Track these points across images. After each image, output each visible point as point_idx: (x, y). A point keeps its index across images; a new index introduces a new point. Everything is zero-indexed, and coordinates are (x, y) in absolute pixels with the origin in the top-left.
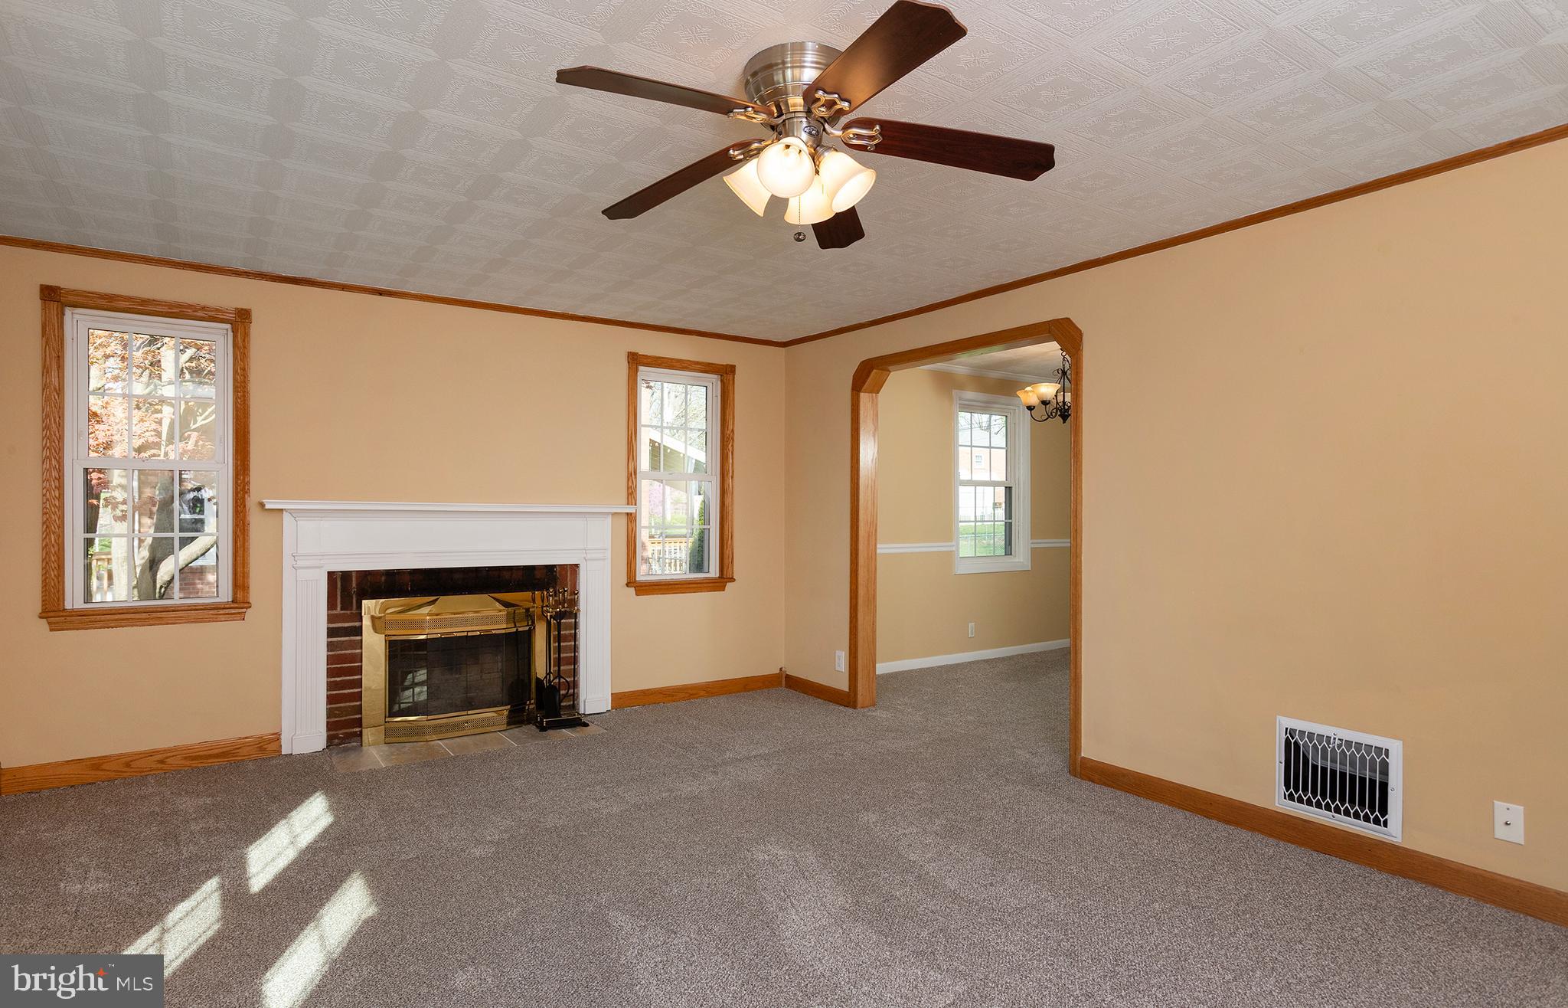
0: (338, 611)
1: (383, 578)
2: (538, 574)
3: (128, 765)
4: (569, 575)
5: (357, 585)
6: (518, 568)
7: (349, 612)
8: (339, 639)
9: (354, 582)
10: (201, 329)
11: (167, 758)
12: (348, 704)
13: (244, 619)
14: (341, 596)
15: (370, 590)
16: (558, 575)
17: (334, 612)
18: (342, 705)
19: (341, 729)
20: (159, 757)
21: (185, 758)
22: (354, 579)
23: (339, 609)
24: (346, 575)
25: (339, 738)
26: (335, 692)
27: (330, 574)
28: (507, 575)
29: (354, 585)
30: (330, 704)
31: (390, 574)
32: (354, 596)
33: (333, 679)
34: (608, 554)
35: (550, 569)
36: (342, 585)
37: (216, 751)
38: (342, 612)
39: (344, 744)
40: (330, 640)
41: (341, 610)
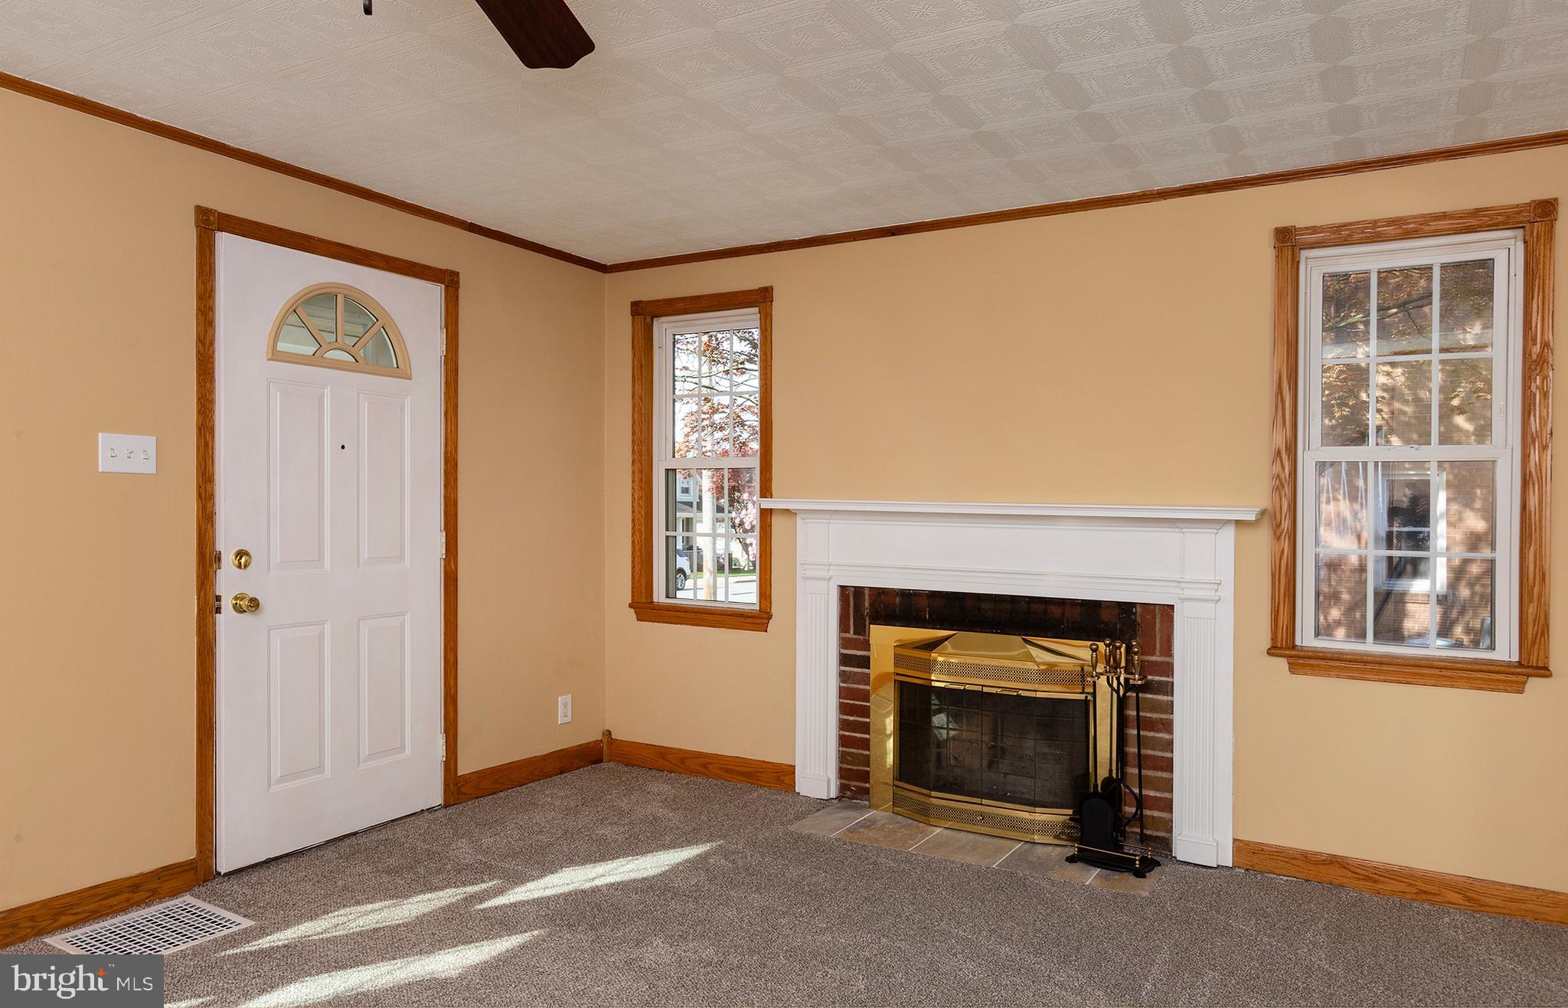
0: (851, 635)
1: (898, 599)
2: (1105, 615)
3: (682, 760)
4: (1158, 620)
5: (870, 605)
6: (1073, 603)
7: (862, 638)
8: (853, 669)
9: (867, 601)
10: (735, 319)
11: (709, 763)
12: (860, 751)
13: (766, 631)
14: (854, 617)
15: (883, 613)
16: (1138, 619)
17: (847, 635)
18: (852, 750)
19: (853, 780)
20: (702, 761)
21: (721, 769)
22: (866, 597)
23: (852, 632)
24: (858, 591)
25: (851, 790)
26: (847, 733)
27: (843, 589)
28: (1056, 611)
29: (867, 604)
30: (843, 746)
31: (907, 595)
32: (867, 619)
33: (845, 717)
34: (1228, 592)
35: (1126, 608)
36: (854, 604)
37: (745, 769)
38: (856, 636)
39: (857, 799)
40: (843, 668)
41: (855, 634)
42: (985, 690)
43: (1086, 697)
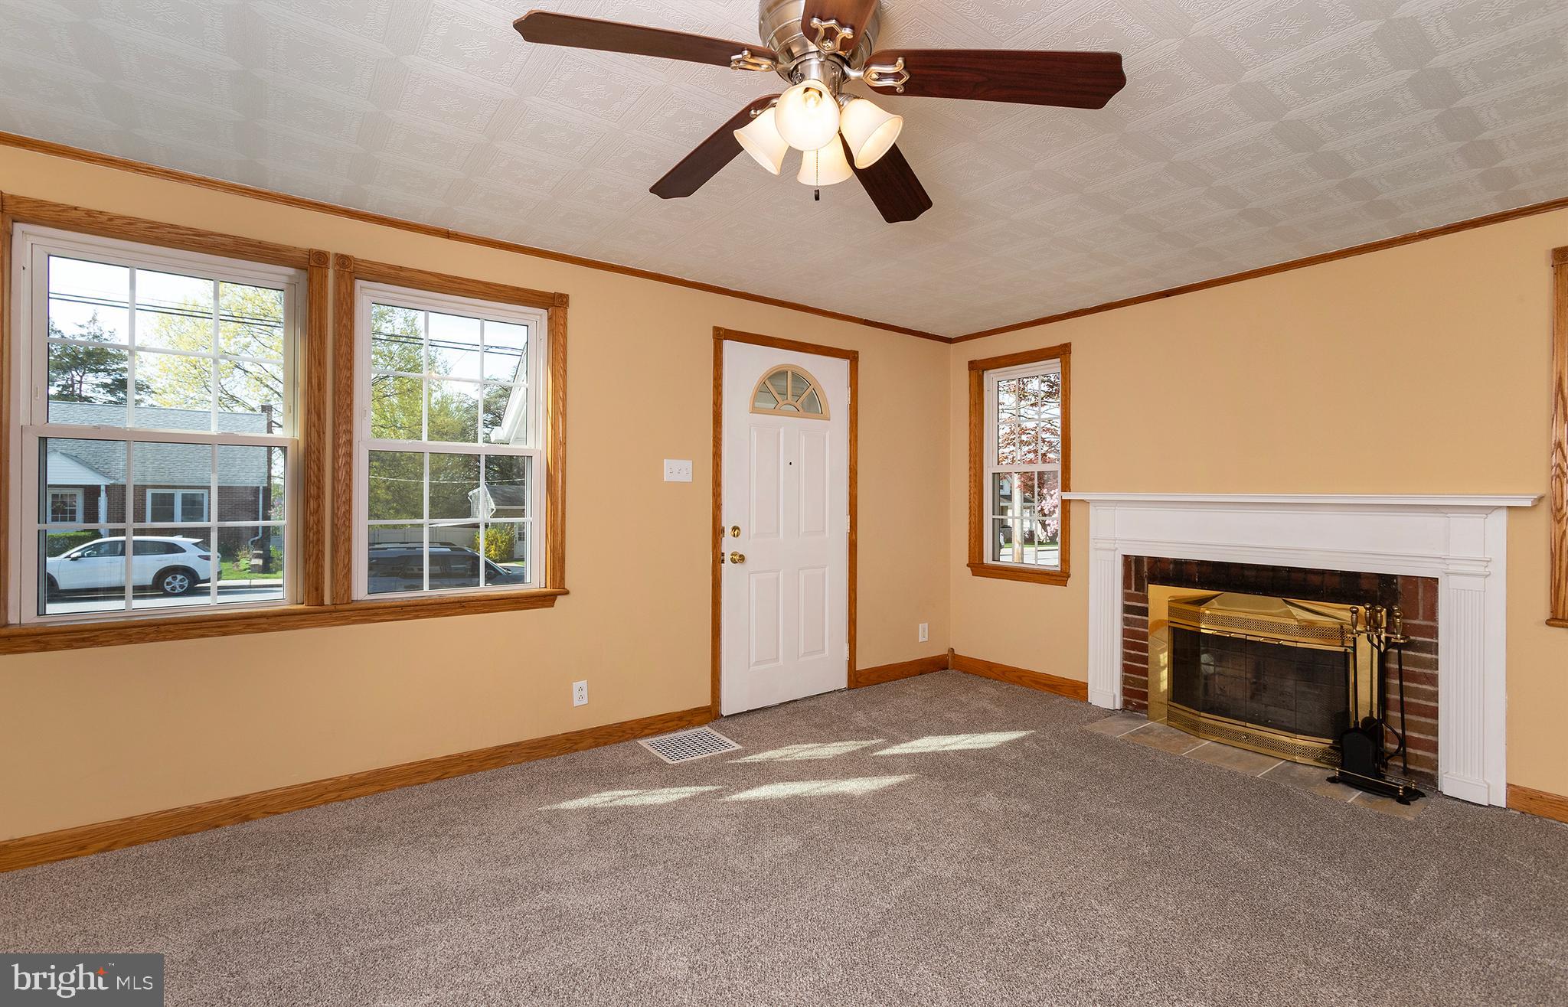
0: (1132, 591)
1: (1171, 566)
2: (1365, 585)
4: (1421, 590)
5: (1148, 570)
6: (1332, 573)
7: (1141, 593)
8: (1134, 616)
9: (1146, 567)
10: (1042, 367)
12: (1140, 677)
13: (1066, 586)
14: (1135, 578)
15: (1159, 576)
16: (1400, 589)
17: (1129, 591)
18: (1136, 676)
19: (1132, 697)
21: (1031, 681)
22: (1145, 564)
23: (1133, 589)
24: (1139, 559)
25: (1133, 705)
26: (1129, 663)
27: (1126, 558)
28: (1316, 579)
29: (1146, 569)
30: (1126, 672)
31: (1179, 563)
32: (1146, 580)
33: (1128, 651)
34: (1499, 568)
35: (1387, 580)
36: (1135, 569)
38: (1137, 592)
39: (1137, 712)
40: (1126, 615)
41: (1135, 590)
42: (1249, 638)
43: (1346, 650)
